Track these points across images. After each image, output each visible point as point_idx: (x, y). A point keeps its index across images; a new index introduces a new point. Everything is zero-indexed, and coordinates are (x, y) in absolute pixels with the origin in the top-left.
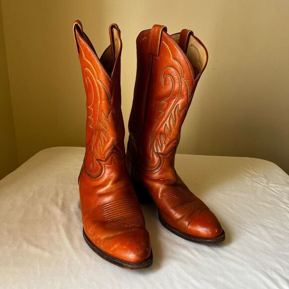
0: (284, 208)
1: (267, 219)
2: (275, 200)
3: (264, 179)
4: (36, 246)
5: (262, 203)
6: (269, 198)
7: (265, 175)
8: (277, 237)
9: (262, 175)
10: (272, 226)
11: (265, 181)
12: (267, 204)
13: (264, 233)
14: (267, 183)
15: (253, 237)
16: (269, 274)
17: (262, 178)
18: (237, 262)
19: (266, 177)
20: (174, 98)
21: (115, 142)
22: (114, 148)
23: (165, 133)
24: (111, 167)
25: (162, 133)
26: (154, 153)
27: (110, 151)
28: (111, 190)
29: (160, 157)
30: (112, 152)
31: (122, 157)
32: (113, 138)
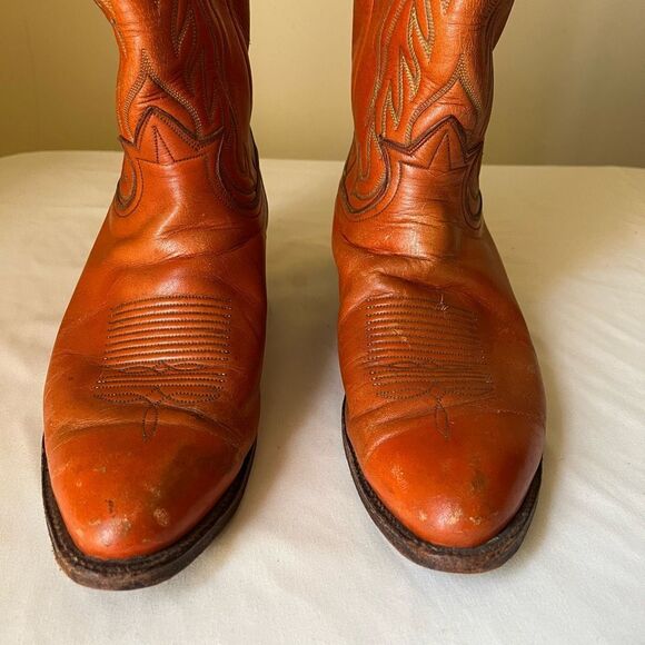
21: (152, 63)
22: (157, 90)
23: (410, 46)
24: (162, 176)
25: (403, 50)
26: (376, 141)
27: (140, 103)
28: (153, 259)
29: (387, 159)
30: (150, 111)
31: (201, 134)
32: (138, 42)
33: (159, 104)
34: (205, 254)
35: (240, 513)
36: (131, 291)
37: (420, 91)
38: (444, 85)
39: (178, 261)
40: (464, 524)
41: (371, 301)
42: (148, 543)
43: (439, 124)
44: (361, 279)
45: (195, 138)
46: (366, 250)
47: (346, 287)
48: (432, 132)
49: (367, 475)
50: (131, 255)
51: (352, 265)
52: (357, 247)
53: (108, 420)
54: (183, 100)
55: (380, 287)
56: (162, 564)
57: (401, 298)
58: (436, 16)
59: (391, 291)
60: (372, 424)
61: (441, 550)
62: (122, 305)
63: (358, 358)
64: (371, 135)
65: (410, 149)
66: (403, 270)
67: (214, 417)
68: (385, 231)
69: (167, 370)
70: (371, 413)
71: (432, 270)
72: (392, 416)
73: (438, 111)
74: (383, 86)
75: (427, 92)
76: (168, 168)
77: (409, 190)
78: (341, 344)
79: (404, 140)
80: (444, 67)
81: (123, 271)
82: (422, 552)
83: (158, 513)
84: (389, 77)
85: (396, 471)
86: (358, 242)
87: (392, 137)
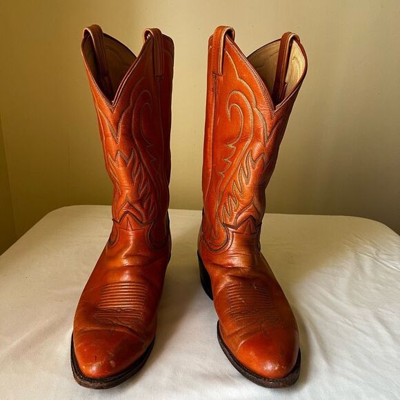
20: (244, 140)
21: (129, 198)
23: (234, 193)
24: (128, 235)
29: (226, 231)
32: (126, 192)
33: (131, 211)
37: (238, 207)
38: (247, 206)
41: (228, 287)
44: (223, 278)
45: (142, 223)
47: (216, 281)
48: (244, 221)
51: (218, 272)
52: (217, 265)
54: (140, 210)
55: (231, 281)
59: (235, 282)
63: (227, 311)
64: (218, 222)
65: (237, 227)
74: (221, 205)
75: (241, 208)
77: (237, 242)
79: (233, 223)
84: (223, 202)
87: (228, 223)
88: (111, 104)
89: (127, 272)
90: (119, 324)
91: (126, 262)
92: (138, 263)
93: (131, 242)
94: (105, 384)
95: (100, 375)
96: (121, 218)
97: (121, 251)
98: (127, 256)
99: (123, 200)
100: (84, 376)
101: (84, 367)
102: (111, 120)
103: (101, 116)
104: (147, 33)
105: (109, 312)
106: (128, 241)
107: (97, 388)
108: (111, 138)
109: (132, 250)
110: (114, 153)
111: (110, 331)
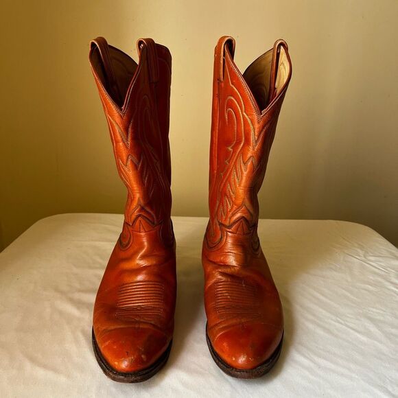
0: (393, 291)
1: (373, 308)
2: (380, 279)
3: (359, 250)
4: (45, 367)
5: (363, 286)
6: (371, 278)
7: (359, 245)
8: (392, 334)
9: (356, 245)
10: (382, 318)
11: (361, 253)
12: (370, 287)
13: (373, 329)
14: (365, 257)
15: (358, 335)
16: (390, 389)
17: (356, 249)
18: (342, 375)
19: (362, 248)
20: (238, 143)
21: (142, 201)
22: (142, 209)
23: (228, 194)
24: (141, 236)
25: (226, 195)
26: (217, 223)
27: (136, 213)
28: (136, 267)
29: (221, 230)
30: (139, 216)
31: (156, 222)
32: (138, 195)
33: (142, 213)
34: (155, 265)
35: (168, 362)
36: (127, 279)
37: (232, 208)
38: (239, 207)
39: (145, 268)
40: (248, 361)
41: (216, 283)
42: (140, 367)
43: (239, 219)
44: (213, 274)
45: (153, 223)
46: (214, 263)
47: (207, 277)
48: (237, 222)
49: (215, 348)
50: (127, 266)
51: (209, 268)
52: (211, 261)
53: (122, 326)
54: (150, 211)
55: (220, 277)
56: (144, 374)
57: (227, 281)
58: (236, 187)
59: (224, 279)
60: (217, 328)
61: (240, 371)
62: (124, 284)
63: (212, 304)
64: (216, 221)
65: (230, 227)
66: (228, 271)
67: (159, 326)
68: (221, 256)
69: (141, 308)
70: (216, 325)
71: (238, 271)
72: (224, 325)
73: (238, 215)
74: (220, 204)
75: (234, 209)
76: (143, 234)
77: (230, 241)
78: (205, 299)
79: (227, 223)
80: (239, 202)
81: (124, 271)
82: (233, 372)
83: (143, 356)
84: (222, 202)
85: (225, 344)
86: (211, 260)
87: (223, 222)
88: (121, 110)
89: (144, 272)
90: (142, 320)
91: (143, 263)
92: (154, 262)
93: (146, 244)
94: (139, 378)
95: (133, 369)
96: (134, 222)
97: (136, 253)
98: (143, 257)
99: (135, 204)
100: (117, 372)
101: (116, 363)
102: (121, 126)
103: (111, 123)
104: (140, 42)
105: (130, 310)
106: (142, 243)
107: (132, 382)
108: (121, 144)
109: (147, 251)
110: (125, 158)
111: (135, 328)
